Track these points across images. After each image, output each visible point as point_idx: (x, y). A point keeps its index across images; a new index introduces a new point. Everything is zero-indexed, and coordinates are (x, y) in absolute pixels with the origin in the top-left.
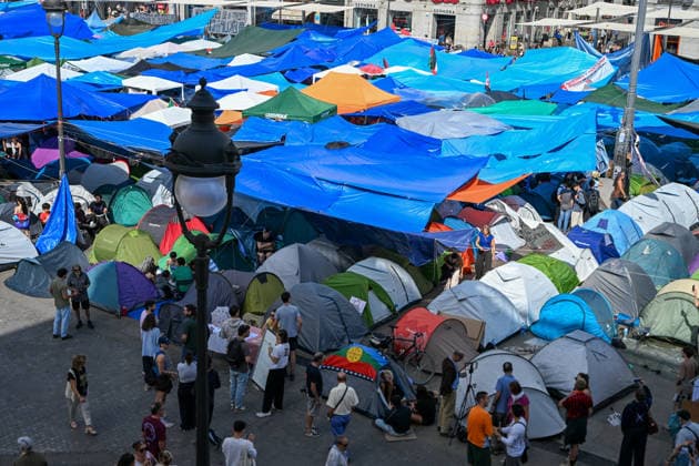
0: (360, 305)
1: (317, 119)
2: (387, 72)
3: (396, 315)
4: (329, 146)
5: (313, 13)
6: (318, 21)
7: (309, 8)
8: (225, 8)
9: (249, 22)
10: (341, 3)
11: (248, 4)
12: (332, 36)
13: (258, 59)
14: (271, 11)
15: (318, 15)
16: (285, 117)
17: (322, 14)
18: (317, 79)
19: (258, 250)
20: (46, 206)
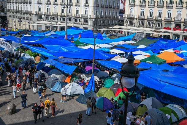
0: (169, 116)
1: (160, 63)
2: (181, 52)
3: (179, 121)
4: (164, 71)
5: (161, 35)
6: (162, 37)
7: (160, 34)
8: (138, 33)
9: (144, 37)
10: (170, 33)
11: (144, 32)
12: (166, 41)
13: (145, 47)
14: (150, 34)
15: (163, 36)
16: (152, 62)
17: (164, 35)
18: (161, 53)
19: (141, 98)
20: (88, 81)
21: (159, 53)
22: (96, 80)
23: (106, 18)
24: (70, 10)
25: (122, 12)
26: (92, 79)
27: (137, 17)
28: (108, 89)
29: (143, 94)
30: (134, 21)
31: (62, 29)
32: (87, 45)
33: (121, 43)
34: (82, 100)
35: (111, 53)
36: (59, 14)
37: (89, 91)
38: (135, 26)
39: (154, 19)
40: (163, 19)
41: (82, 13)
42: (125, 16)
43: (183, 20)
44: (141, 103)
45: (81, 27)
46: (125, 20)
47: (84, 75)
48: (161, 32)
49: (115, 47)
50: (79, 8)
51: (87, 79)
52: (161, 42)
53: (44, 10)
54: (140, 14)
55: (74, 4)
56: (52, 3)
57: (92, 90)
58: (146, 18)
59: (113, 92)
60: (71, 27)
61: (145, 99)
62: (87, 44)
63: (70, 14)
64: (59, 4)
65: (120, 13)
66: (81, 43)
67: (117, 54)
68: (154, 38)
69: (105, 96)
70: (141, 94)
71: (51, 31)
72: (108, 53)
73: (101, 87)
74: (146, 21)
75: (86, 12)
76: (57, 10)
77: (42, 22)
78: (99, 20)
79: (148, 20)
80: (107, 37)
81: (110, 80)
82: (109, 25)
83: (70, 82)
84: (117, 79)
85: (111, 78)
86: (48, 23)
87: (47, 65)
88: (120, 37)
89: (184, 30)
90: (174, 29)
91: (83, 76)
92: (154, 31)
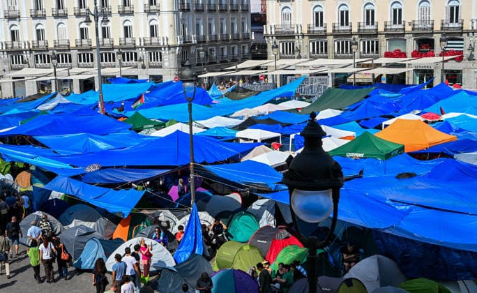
1: (388, 156)
2: (444, 117)
4: (400, 177)
5: (381, 75)
6: (384, 82)
7: (377, 72)
8: (311, 75)
9: (330, 85)
10: (403, 66)
11: (330, 72)
12: (396, 92)
13: (338, 113)
14: (346, 75)
15: (384, 77)
16: (362, 155)
17: (387, 75)
18: (386, 126)
19: (344, 261)
20: (181, 228)
21: (379, 127)
22: (207, 224)
23: (214, 41)
24: (104, 29)
25: (259, 20)
26: (194, 220)
27: (305, 31)
28: (243, 244)
29: (350, 248)
30: (298, 42)
31: (87, 85)
32: (167, 124)
33: (266, 109)
34: (170, 285)
35: (241, 141)
36: (73, 45)
37: (187, 256)
38: (299, 57)
39: (355, 30)
40: (381, 29)
41: (141, 33)
42: (268, 30)
43: (437, 27)
44: (347, 276)
45: (143, 75)
46: (270, 42)
47: (168, 213)
48: (379, 65)
49: (251, 123)
50: (131, 22)
51: (179, 223)
52: (382, 95)
53: (27, 36)
54: (312, 21)
55: (115, 10)
56: (49, 13)
57: (197, 251)
58: (330, 30)
59: (261, 252)
60: (114, 77)
61: (356, 262)
62: (167, 121)
63: (107, 41)
64: (71, 13)
65: (254, 23)
66: (148, 121)
67: (259, 141)
68: (360, 85)
69: (236, 267)
70: (344, 251)
71: (55, 95)
72: (231, 141)
73: (221, 242)
74: (330, 39)
75: (153, 31)
76: (66, 32)
77: (25, 71)
78: (193, 50)
79: (336, 35)
80: (222, 96)
81: (246, 217)
82: (223, 62)
83: (129, 238)
84: (266, 214)
85: (250, 214)
86: (45, 72)
87: (55, 195)
88: (260, 92)
89: (443, 54)
90: (416, 55)
91: (164, 215)
92: (359, 65)
